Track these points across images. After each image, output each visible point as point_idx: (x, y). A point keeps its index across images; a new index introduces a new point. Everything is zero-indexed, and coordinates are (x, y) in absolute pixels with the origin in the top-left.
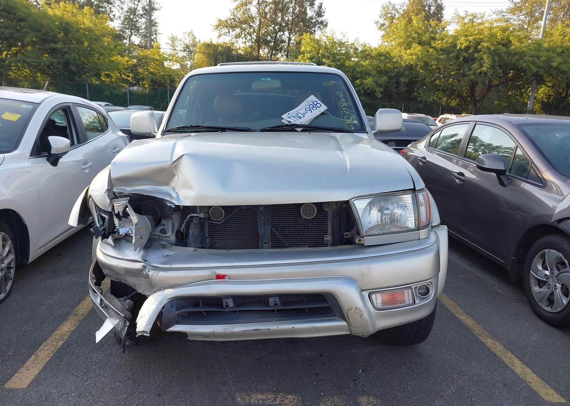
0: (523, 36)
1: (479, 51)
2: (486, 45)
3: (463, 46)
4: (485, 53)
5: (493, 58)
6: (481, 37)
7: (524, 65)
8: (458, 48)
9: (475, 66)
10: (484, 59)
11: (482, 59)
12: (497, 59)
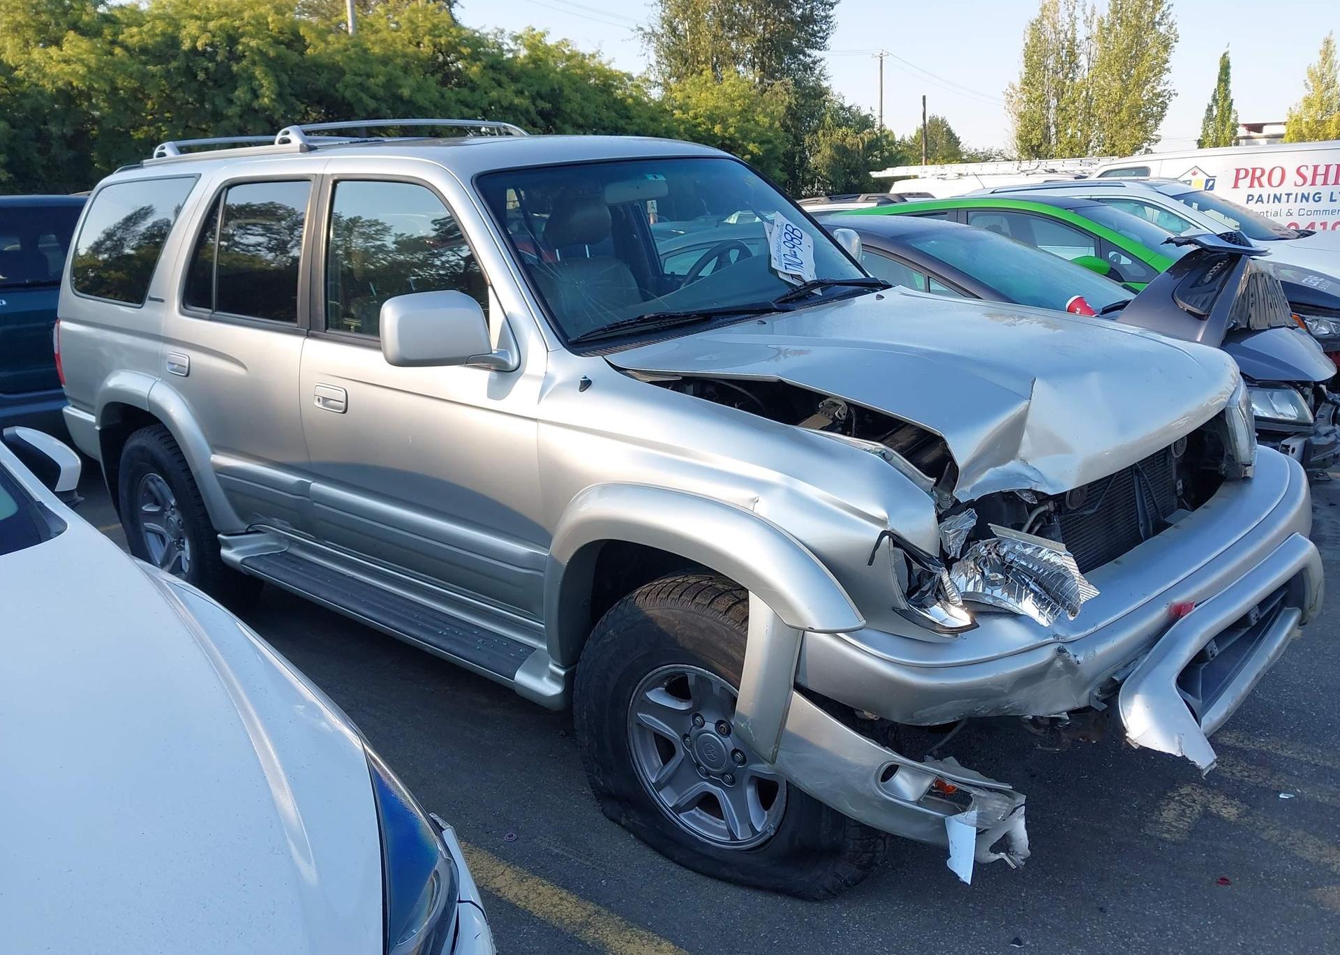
0: (323, 27)
1: (239, 58)
2: (253, 43)
3: (199, 45)
4: (254, 63)
5: (277, 76)
6: (237, 23)
7: (348, 94)
8: (186, 45)
9: (240, 94)
10: (256, 78)
11: (252, 78)
12: (285, 78)
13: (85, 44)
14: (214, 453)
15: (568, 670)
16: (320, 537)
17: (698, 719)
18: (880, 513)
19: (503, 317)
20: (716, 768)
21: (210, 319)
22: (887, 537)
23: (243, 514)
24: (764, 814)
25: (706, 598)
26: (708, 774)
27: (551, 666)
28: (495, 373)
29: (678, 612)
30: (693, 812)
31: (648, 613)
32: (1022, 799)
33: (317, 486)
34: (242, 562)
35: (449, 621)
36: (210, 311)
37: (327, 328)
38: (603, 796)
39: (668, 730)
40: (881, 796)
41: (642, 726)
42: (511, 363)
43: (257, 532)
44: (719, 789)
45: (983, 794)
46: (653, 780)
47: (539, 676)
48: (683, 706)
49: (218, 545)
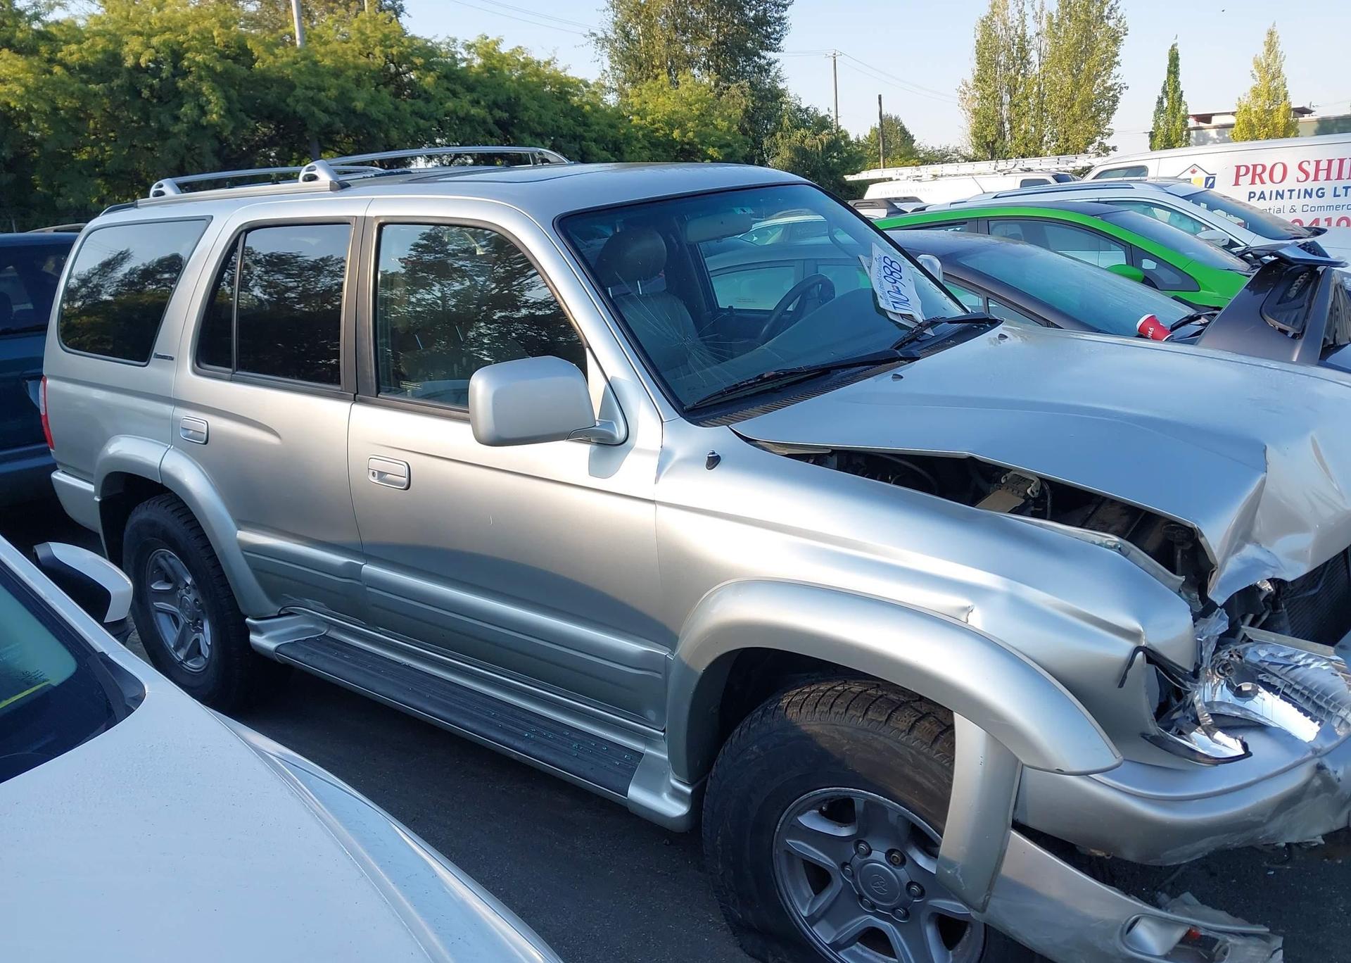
0: (271, 40)
1: (185, 74)
2: (199, 58)
3: (143, 62)
4: (200, 78)
5: (225, 91)
6: (181, 38)
8: (129, 62)
9: (187, 110)
10: (203, 94)
11: (199, 93)
12: (233, 93)
13: (21, 62)
14: (240, 529)
15: (696, 786)
16: (372, 623)
17: (862, 846)
18: (1133, 624)
19: (604, 383)
20: (886, 902)
21: (231, 380)
22: (1140, 654)
23: (274, 595)
24: (947, 955)
25: (881, 714)
26: (873, 906)
27: (673, 782)
28: (595, 447)
29: (846, 729)
30: (854, 948)
31: (803, 728)
32: (1278, 942)
33: (369, 569)
34: (277, 650)
35: (533, 719)
36: (230, 370)
37: (378, 392)
38: (740, 929)
39: (824, 859)
40: (1124, 954)
41: (790, 854)
42: (617, 436)
43: (291, 614)
44: (888, 924)
45: (1239, 942)
46: (805, 913)
47: (656, 791)
48: (845, 832)
49: (246, 630)
